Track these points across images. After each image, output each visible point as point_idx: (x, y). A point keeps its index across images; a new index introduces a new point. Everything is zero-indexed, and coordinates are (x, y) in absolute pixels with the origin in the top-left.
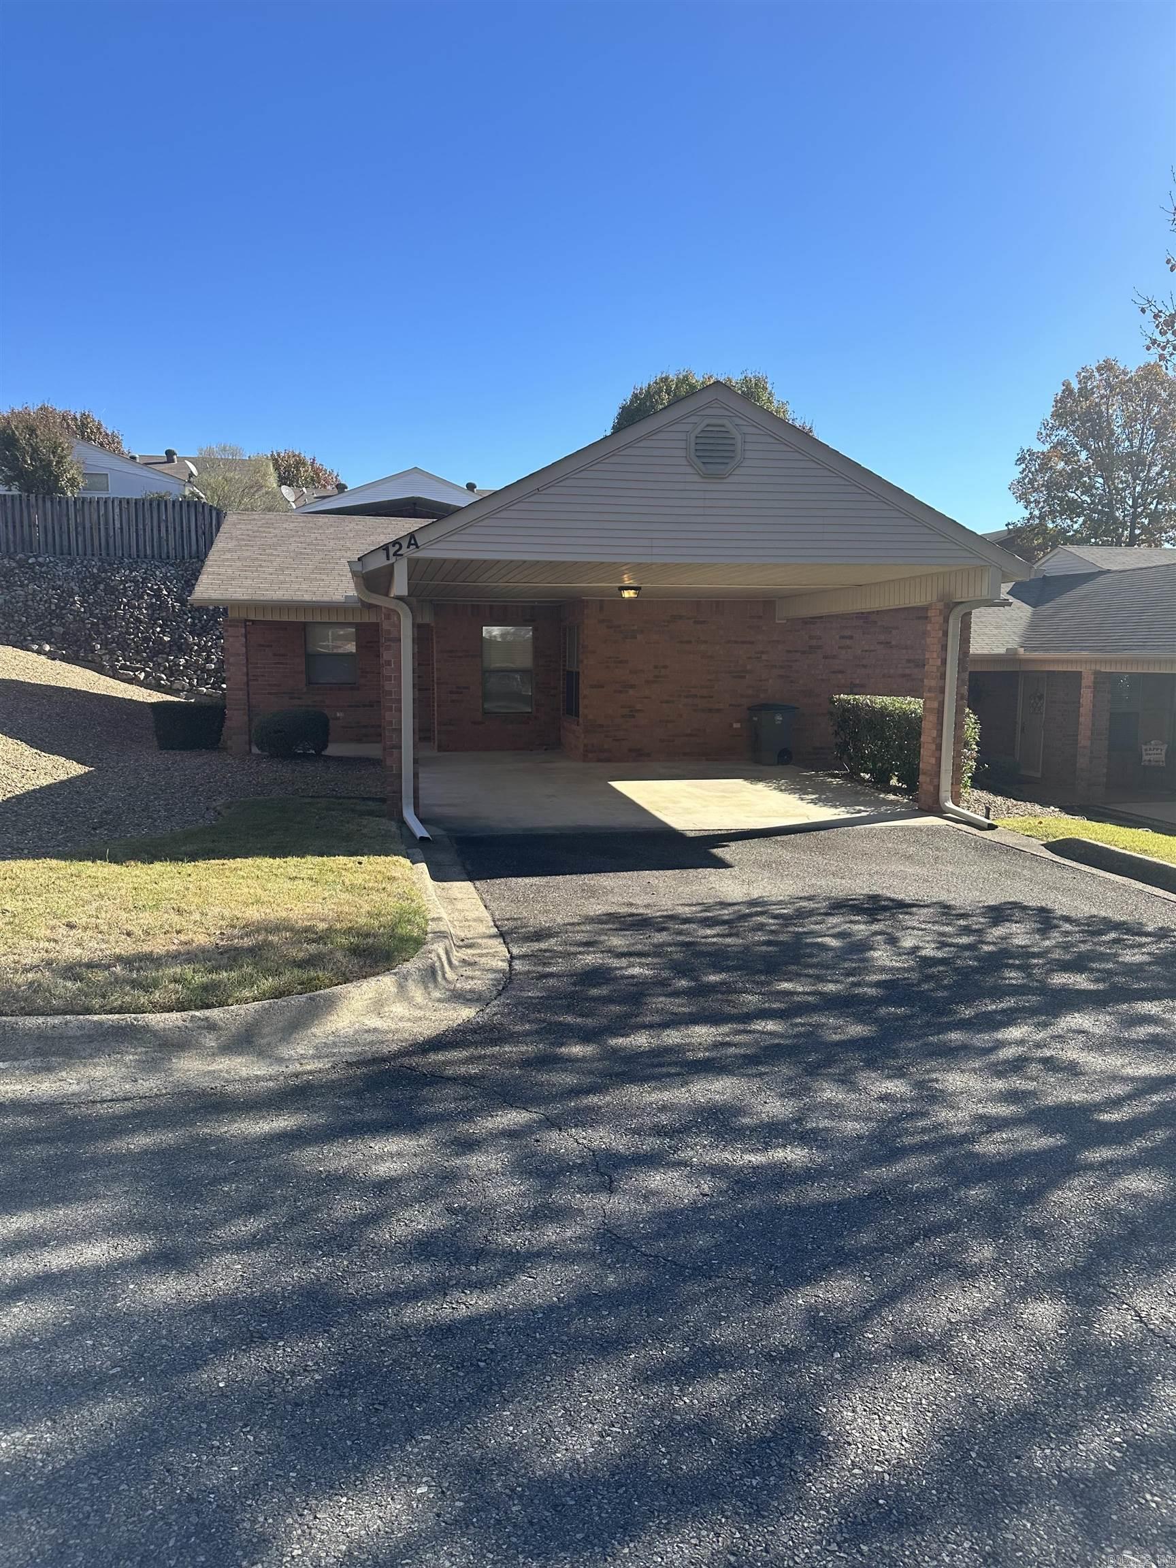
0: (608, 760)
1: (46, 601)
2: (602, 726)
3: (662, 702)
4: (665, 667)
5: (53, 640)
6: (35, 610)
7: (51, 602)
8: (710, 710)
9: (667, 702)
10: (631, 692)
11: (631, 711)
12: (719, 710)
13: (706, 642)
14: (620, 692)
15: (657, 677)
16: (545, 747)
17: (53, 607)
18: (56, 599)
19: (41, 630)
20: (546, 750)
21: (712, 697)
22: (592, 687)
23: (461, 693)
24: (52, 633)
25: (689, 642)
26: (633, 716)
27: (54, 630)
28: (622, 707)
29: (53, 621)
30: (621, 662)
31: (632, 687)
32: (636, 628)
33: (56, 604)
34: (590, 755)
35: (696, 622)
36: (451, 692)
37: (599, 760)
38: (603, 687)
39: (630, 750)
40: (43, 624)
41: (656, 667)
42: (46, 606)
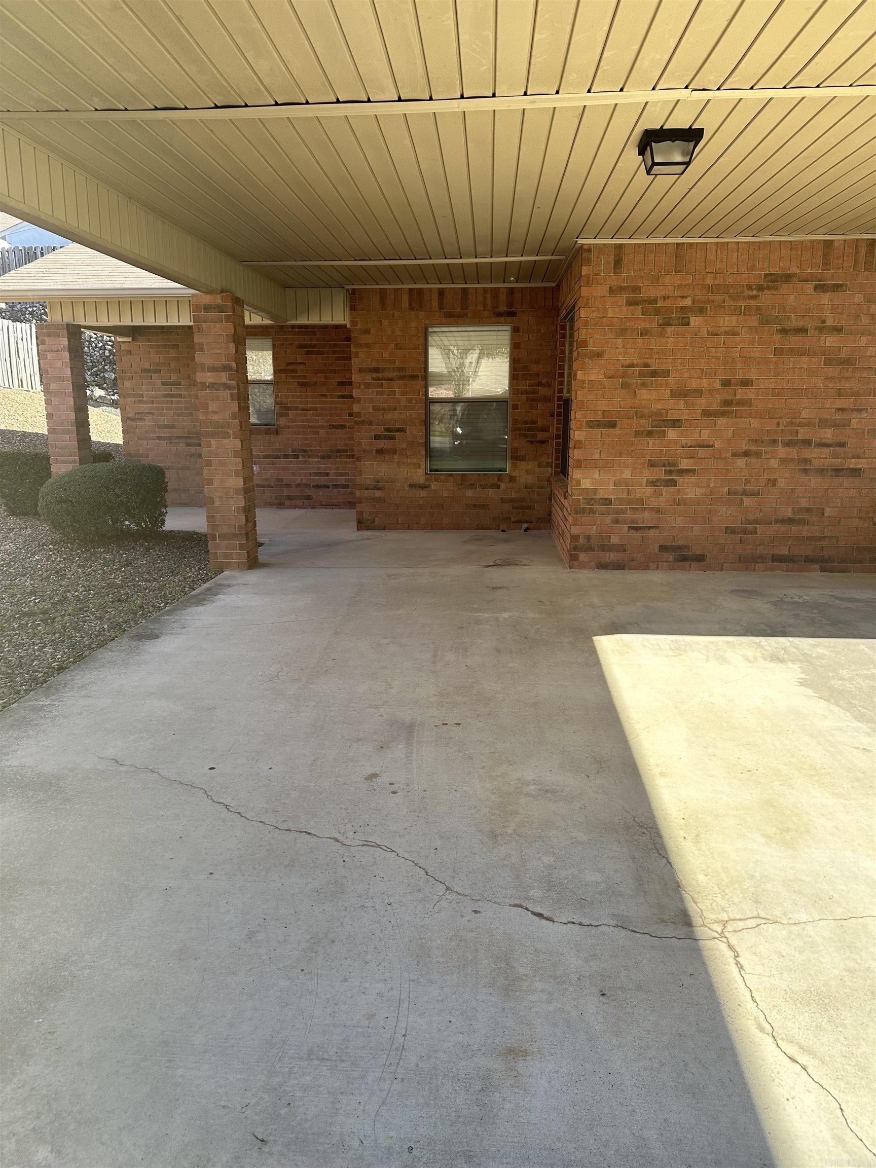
0: (619, 566)
1: (100, 348)
2: (607, 501)
3: (735, 455)
4: (746, 383)
5: (105, 386)
6: (91, 356)
7: (105, 349)
8: (837, 472)
9: (746, 454)
10: (672, 434)
11: (670, 472)
12: (855, 472)
13: (838, 330)
14: (650, 434)
15: (727, 403)
16: (525, 526)
17: (107, 353)
18: (109, 345)
19: (97, 375)
20: (526, 530)
21: (842, 445)
22: (593, 424)
23: (393, 438)
24: (104, 378)
25: (803, 330)
26: (674, 483)
27: (106, 376)
28: (652, 464)
29: (106, 367)
30: (654, 374)
31: (675, 423)
32: (688, 302)
33: (110, 350)
34: (583, 556)
35: (821, 288)
36: (377, 437)
37: (602, 566)
38: (613, 425)
39: (663, 548)
40: (98, 370)
41: (726, 384)
42: (101, 352)
